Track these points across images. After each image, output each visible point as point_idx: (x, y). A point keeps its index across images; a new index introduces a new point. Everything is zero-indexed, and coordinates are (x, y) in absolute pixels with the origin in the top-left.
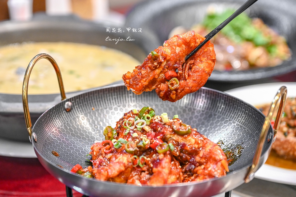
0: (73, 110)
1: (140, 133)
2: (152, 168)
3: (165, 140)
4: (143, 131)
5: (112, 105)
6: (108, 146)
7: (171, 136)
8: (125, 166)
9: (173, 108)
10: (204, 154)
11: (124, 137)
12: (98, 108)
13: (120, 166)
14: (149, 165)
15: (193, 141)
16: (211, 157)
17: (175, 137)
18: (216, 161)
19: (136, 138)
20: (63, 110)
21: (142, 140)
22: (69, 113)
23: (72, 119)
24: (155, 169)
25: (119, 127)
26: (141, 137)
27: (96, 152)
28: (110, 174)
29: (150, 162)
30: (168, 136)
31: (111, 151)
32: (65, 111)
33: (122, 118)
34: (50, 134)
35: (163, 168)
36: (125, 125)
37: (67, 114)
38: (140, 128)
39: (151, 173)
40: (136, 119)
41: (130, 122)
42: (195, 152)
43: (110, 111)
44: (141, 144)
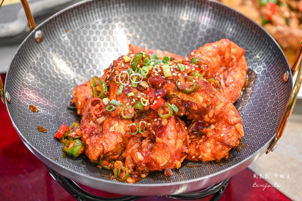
0: (44, 38)
1: (136, 91)
2: (155, 137)
3: (167, 98)
4: (140, 88)
5: (89, 22)
6: (98, 106)
7: (175, 93)
8: (122, 137)
9: (162, 19)
10: (214, 113)
11: (118, 97)
12: (73, 29)
13: (117, 138)
14: (149, 131)
15: (201, 99)
16: (222, 118)
17: (180, 95)
18: (230, 125)
19: (132, 97)
20: (33, 43)
21: (139, 99)
22: (41, 43)
23: (45, 51)
24: (158, 139)
25: (109, 79)
26: (139, 97)
27: (81, 101)
28: (106, 149)
29: (151, 129)
30: (171, 93)
31: (103, 112)
32: (36, 43)
33: (111, 66)
34: (22, 80)
35: (168, 139)
36: (117, 80)
37: (39, 45)
38: (136, 84)
39: (153, 140)
40: (130, 72)
41: (123, 76)
42: (203, 112)
43: (88, 31)
44: (138, 106)
